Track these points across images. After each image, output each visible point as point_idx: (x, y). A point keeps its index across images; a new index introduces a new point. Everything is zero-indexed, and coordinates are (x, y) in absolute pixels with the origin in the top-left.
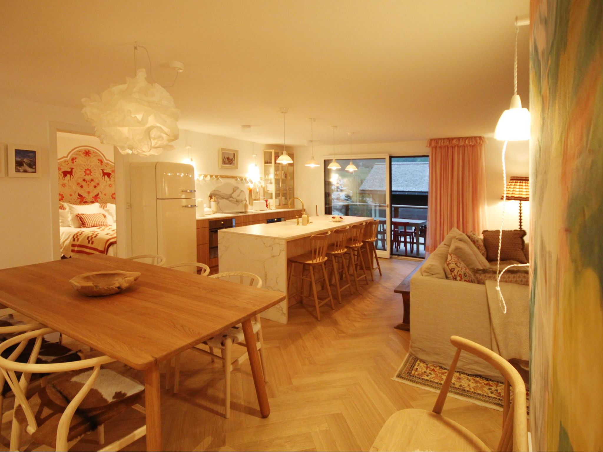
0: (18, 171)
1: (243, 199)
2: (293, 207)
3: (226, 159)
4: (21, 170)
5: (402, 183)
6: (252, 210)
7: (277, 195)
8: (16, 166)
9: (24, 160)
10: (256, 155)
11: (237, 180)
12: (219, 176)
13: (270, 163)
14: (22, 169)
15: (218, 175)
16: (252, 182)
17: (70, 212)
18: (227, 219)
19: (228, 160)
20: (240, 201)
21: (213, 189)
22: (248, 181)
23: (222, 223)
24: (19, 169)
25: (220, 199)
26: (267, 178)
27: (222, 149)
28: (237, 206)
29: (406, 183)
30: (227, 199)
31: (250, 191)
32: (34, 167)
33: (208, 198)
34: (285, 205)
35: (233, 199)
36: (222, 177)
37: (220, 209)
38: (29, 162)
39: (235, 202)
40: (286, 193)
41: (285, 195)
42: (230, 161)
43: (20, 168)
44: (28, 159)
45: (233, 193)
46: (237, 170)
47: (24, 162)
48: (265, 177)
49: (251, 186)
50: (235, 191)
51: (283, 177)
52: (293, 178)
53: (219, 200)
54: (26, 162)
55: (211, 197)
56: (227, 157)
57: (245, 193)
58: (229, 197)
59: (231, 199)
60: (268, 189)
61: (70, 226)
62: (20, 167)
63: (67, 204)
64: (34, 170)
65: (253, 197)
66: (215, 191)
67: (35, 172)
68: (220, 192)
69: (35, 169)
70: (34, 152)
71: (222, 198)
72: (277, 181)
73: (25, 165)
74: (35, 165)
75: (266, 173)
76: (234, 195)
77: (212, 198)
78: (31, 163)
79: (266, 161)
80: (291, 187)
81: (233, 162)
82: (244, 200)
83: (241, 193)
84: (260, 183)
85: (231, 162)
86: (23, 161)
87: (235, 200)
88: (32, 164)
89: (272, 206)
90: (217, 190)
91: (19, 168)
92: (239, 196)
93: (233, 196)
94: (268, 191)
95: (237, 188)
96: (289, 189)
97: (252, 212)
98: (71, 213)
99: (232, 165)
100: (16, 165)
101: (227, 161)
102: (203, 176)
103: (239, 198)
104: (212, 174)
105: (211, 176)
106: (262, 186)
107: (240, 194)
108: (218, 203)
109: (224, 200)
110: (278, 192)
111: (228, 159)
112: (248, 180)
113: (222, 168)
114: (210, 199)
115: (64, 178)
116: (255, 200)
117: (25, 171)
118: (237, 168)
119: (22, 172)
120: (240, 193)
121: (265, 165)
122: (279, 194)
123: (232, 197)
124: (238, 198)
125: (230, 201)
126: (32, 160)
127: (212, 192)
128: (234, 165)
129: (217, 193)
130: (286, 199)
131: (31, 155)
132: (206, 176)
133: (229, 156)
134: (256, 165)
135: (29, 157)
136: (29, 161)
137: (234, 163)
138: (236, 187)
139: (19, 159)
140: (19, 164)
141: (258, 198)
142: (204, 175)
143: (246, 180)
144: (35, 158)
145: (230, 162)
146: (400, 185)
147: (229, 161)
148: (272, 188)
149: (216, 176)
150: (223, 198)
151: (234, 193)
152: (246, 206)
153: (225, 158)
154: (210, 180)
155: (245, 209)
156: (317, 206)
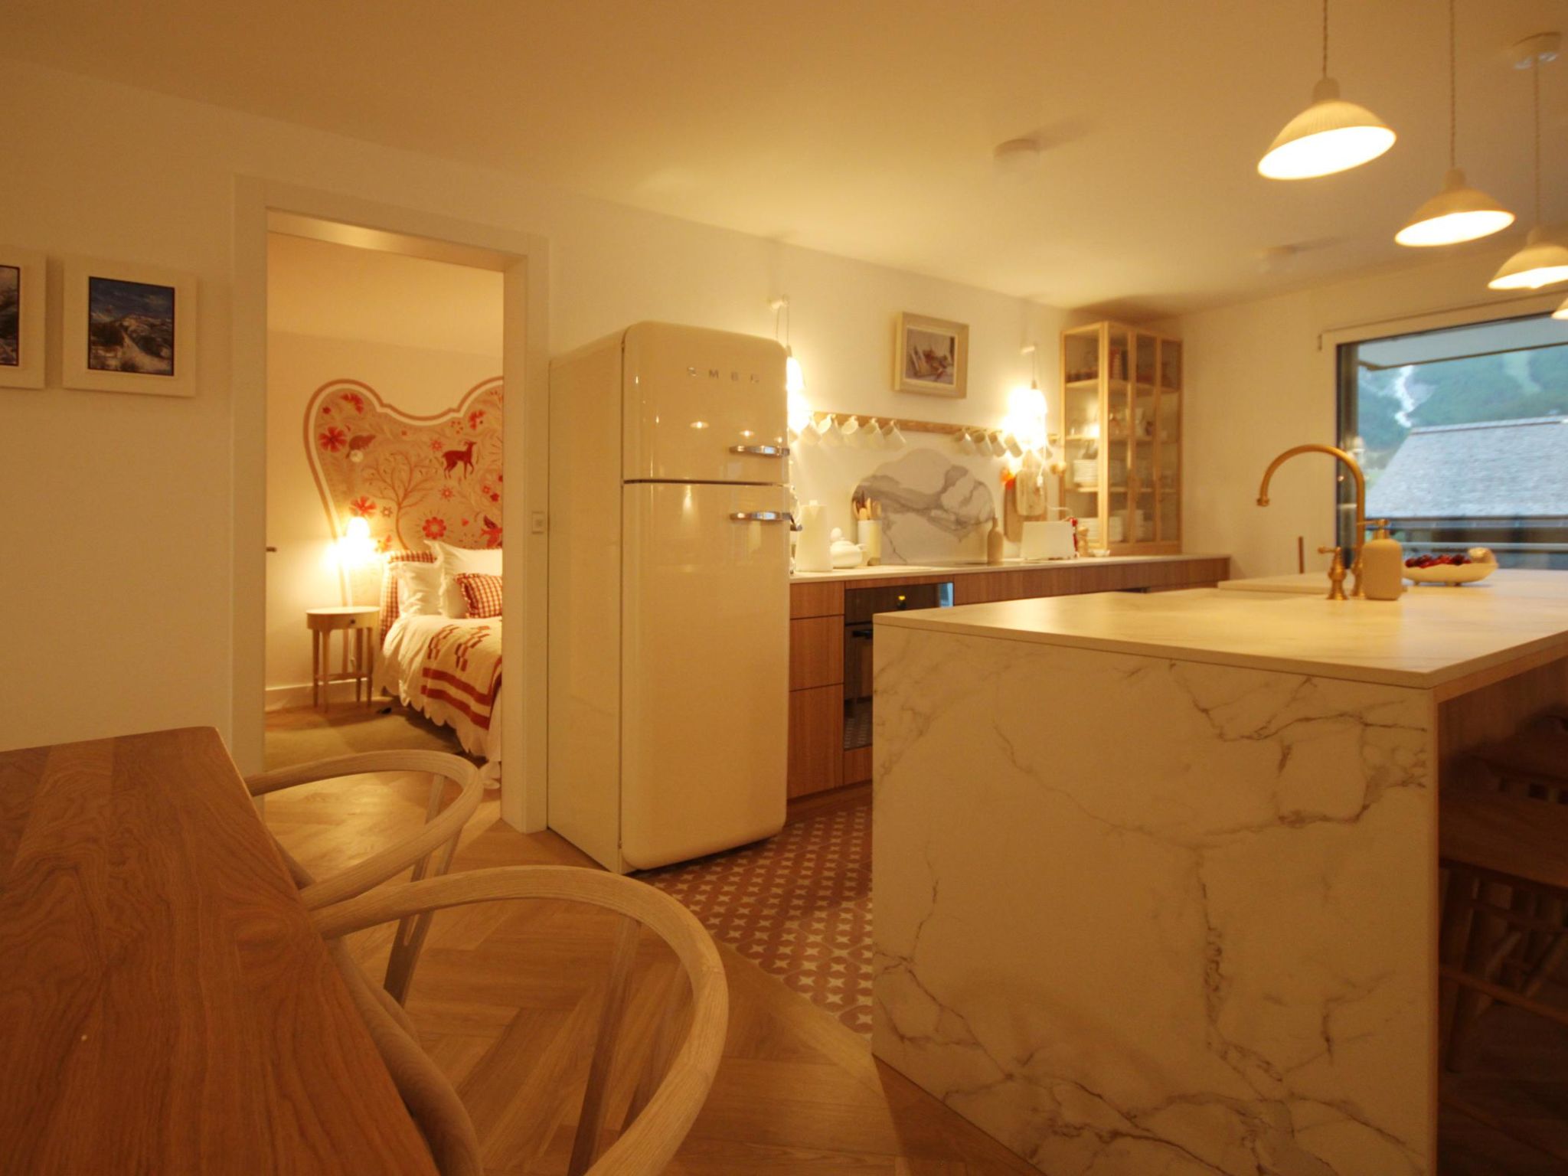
0: (96, 364)
1: (983, 517)
2: (1178, 550)
3: (919, 358)
4: (113, 363)
5: (1536, 488)
6: (1013, 556)
7: (1117, 501)
8: (91, 344)
9: (126, 323)
10: (1035, 345)
11: (961, 438)
12: (892, 423)
13: (1092, 375)
14: (115, 357)
15: (891, 420)
16: (1016, 451)
17: (446, 569)
18: (922, 582)
19: (927, 362)
20: (973, 522)
21: (870, 472)
22: (1004, 446)
23: (902, 598)
24: (105, 358)
25: (896, 511)
26: (1073, 436)
27: (907, 317)
28: (960, 541)
30: (923, 511)
31: (1011, 485)
32: (165, 352)
33: (848, 507)
34: (1146, 543)
35: (944, 515)
36: (905, 426)
37: (894, 550)
38: (144, 331)
39: (953, 527)
40: (1152, 495)
41: (1145, 502)
42: (936, 364)
43: (108, 355)
44: (143, 318)
45: (944, 489)
46: (961, 402)
47: (126, 329)
48: (1067, 432)
49: (1014, 466)
50: (953, 484)
51: (1140, 432)
52: (1177, 438)
53: (893, 517)
54: (134, 331)
55: (859, 501)
56: (926, 348)
57: (989, 493)
58: (929, 507)
59: (934, 513)
60: (1078, 479)
61: (440, 610)
62: (107, 351)
63: (442, 548)
64: (164, 366)
65: (1022, 509)
66: (874, 477)
67: (172, 373)
68: (897, 483)
69: (172, 359)
70: (169, 293)
71: (903, 506)
72: (1116, 446)
73: (127, 341)
74: (172, 346)
75: (1073, 417)
76: (950, 500)
77: (864, 506)
78: (153, 336)
79: (1073, 372)
80: (1169, 473)
81: (949, 370)
82: (987, 520)
83: (975, 493)
84: (1049, 454)
85: (941, 370)
86: (121, 325)
87: (953, 518)
88: (159, 340)
89: (1097, 545)
90: (885, 478)
91: (101, 352)
92: (967, 501)
93: (947, 500)
94: (1079, 485)
95: (964, 472)
96: (1163, 478)
97: (1019, 563)
98: (446, 574)
99: (943, 382)
100: (92, 338)
101: (923, 364)
102: (832, 420)
103: (970, 511)
104: (864, 413)
105: (863, 421)
106: (1054, 469)
107: (971, 497)
108: (886, 526)
109: (912, 516)
110: (1121, 489)
111: (929, 355)
112: (1002, 439)
113: (905, 391)
114: (858, 511)
115: (449, 471)
116: (1029, 518)
117: (129, 367)
118: (962, 393)
119: (117, 370)
120: (972, 492)
121: (1066, 388)
122: (1125, 494)
123: (939, 506)
124: (964, 511)
125: (933, 520)
126: (157, 322)
127: (866, 484)
128: (951, 383)
129: (884, 486)
130: (1148, 517)
131: (155, 301)
132: (841, 420)
133: (933, 347)
134: (1034, 386)
135: (146, 310)
136: (146, 327)
137: (952, 375)
138: (955, 468)
139: (105, 319)
140: (103, 337)
141: (1038, 512)
142: (834, 416)
143: (994, 439)
144: (173, 318)
145: (937, 369)
146: (1527, 494)
147: (932, 366)
148: (1095, 476)
149: (883, 423)
150: (905, 507)
151: (951, 489)
152: (992, 544)
153: (916, 351)
154: (855, 433)
155: (990, 555)
156: (1301, 540)
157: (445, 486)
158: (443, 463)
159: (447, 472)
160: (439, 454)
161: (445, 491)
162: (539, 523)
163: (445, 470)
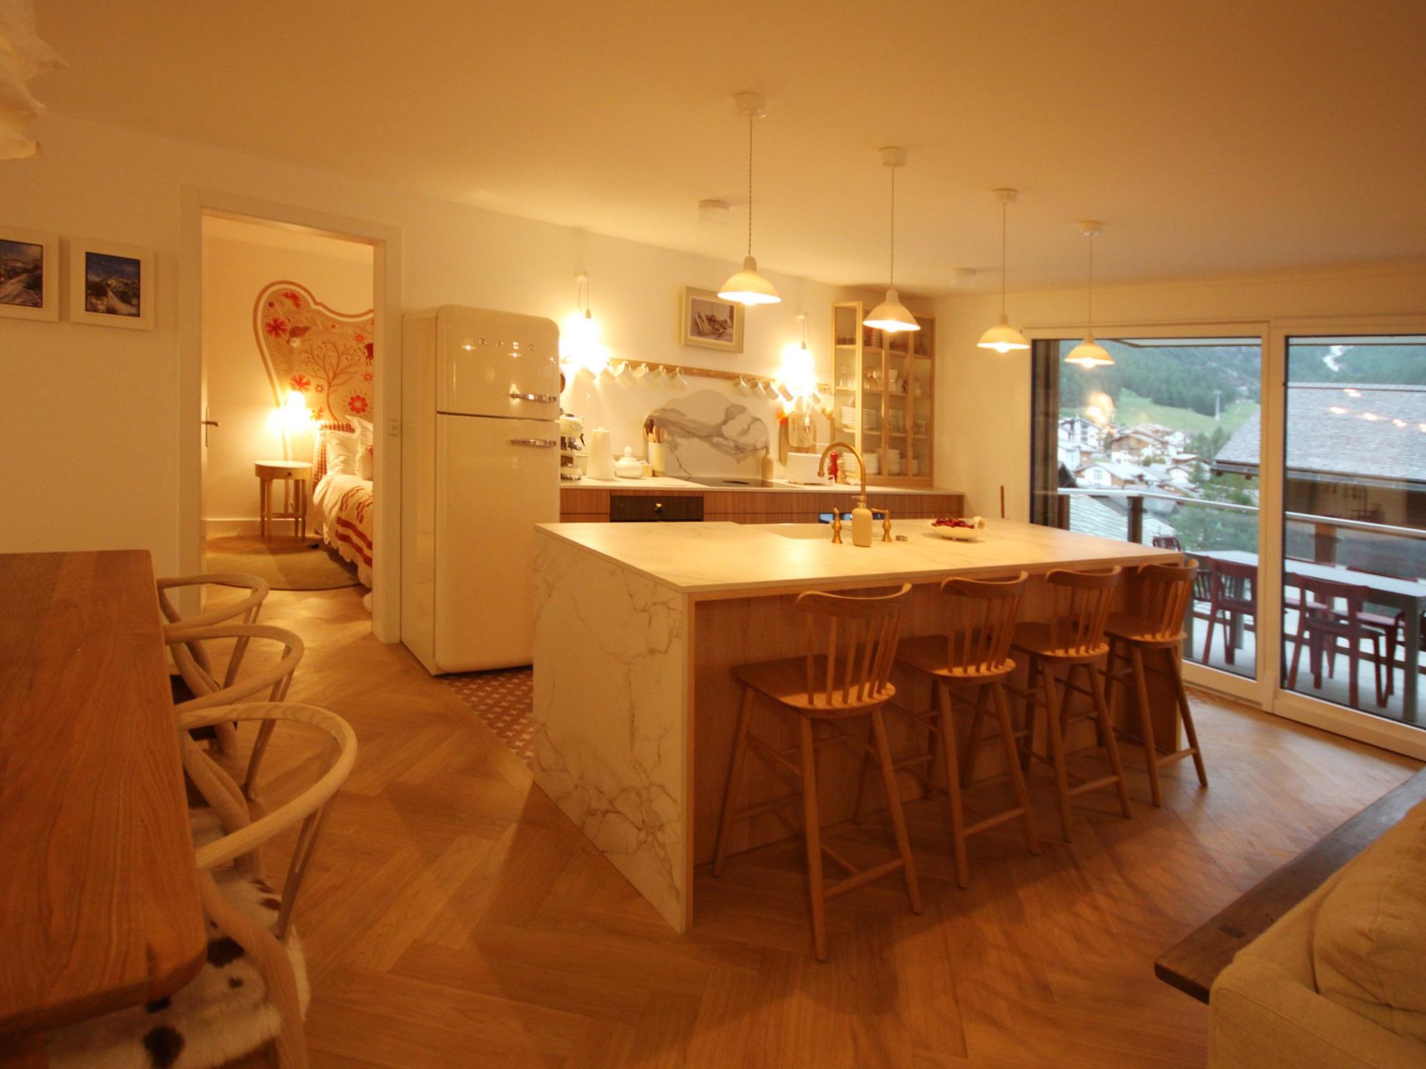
0: (90, 308)
1: (759, 445)
2: (930, 484)
3: (703, 321)
4: (101, 307)
6: (783, 478)
7: (870, 445)
8: (87, 295)
9: (109, 282)
10: (806, 314)
11: (738, 384)
12: (677, 370)
13: (852, 341)
14: (102, 304)
15: (677, 367)
16: (788, 397)
19: (710, 324)
20: (750, 448)
21: (661, 404)
22: (777, 391)
23: (659, 505)
24: (96, 304)
25: (683, 436)
26: (841, 387)
27: (690, 290)
28: (739, 462)
29: (1392, 450)
30: (706, 438)
31: (784, 422)
32: (134, 301)
33: (642, 430)
34: (900, 476)
35: (725, 442)
36: (688, 371)
37: (680, 466)
38: (121, 288)
39: (733, 452)
40: (903, 440)
41: (898, 443)
42: (717, 326)
43: (99, 302)
44: (120, 279)
45: (725, 422)
46: (740, 355)
47: (109, 286)
48: (837, 384)
49: (788, 408)
50: (733, 419)
51: (895, 388)
52: (929, 395)
53: (679, 440)
54: (115, 287)
55: (649, 426)
56: (709, 314)
57: (765, 427)
58: (712, 435)
59: (716, 440)
60: (845, 421)
62: (97, 300)
64: (134, 310)
65: (793, 441)
66: (663, 410)
67: (138, 315)
68: (683, 415)
69: (138, 306)
70: (136, 263)
71: (688, 432)
72: (870, 400)
73: (110, 293)
74: (138, 297)
75: (841, 372)
76: (730, 430)
77: (651, 432)
78: (127, 291)
79: (842, 337)
80: (923, 422)
81: (728, 331)
82: (762, 449)
83: (752, 426)
84: (817, 400)
85: (721, 330)
86: (106, 284)
87: (732, 444)
88: (130, 293)
89: (853, 475)
90: (673, 410)
91: (94, 301)
92: (745, 432)
93: (726, 430)
94: (846, 427)
95: (742, 410)
96: (916, 426)
97: (783, 486)
99: (724, 340)
100: (89, 292)
101: (706, 326)
102: (626, 365)
103: (747, 440)
104: (653, 360)
105: (653, 367)
106: (823, 411)
107: (749, 429)
108: (674, 447)
109: (695, 442)
110: (875, 433)
111: (711, 320)
112: (775, 387)
113: (688, 345)
114: (647, 434)
115: (370, 359)
116: (799, 450)
117: (111, 311)
118: (740, 349)
119: (103, 312)
120: (749, 425)
121: (836, 349)
122: (879, 438)
123: (722, 435)
124: (743, 440)
125: (716, 446)
126: (129, 282)
127: (656, 414)
128: (731, 341)
129: (672, 417)
130: (903, 456)
131: (129, 269)
132: (634, 365)
133: (715, 314)
134: (804, 346)
135: (122, 274)
136: (122, 285)
137: (731, 335)
138: (734, 406)
139: (95, 279)
140: (95, 291)
141: (807, 445)
142: (627, 363)
143: (767, 386)
144: (139, 280)
145: (718, 330)
147: (714, 328)
148: (854, 420)
149: (670, 369)
150: (689, 433)
151: (731, 422)
152: (765, 466)
153: (700, 317)
154: (645, 376)
155: (763, 475)
156: (1002, 488)
157: (366, 371)
158: (365, 353)
159: (368, 360)
160: (362, 346)
161: (366, 375)
162: (394, 428)
163: (367, 358)
